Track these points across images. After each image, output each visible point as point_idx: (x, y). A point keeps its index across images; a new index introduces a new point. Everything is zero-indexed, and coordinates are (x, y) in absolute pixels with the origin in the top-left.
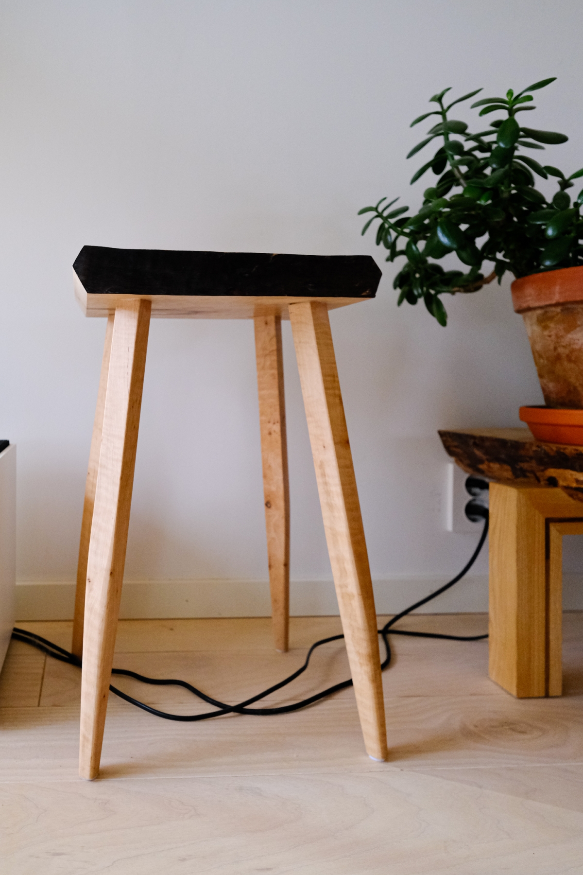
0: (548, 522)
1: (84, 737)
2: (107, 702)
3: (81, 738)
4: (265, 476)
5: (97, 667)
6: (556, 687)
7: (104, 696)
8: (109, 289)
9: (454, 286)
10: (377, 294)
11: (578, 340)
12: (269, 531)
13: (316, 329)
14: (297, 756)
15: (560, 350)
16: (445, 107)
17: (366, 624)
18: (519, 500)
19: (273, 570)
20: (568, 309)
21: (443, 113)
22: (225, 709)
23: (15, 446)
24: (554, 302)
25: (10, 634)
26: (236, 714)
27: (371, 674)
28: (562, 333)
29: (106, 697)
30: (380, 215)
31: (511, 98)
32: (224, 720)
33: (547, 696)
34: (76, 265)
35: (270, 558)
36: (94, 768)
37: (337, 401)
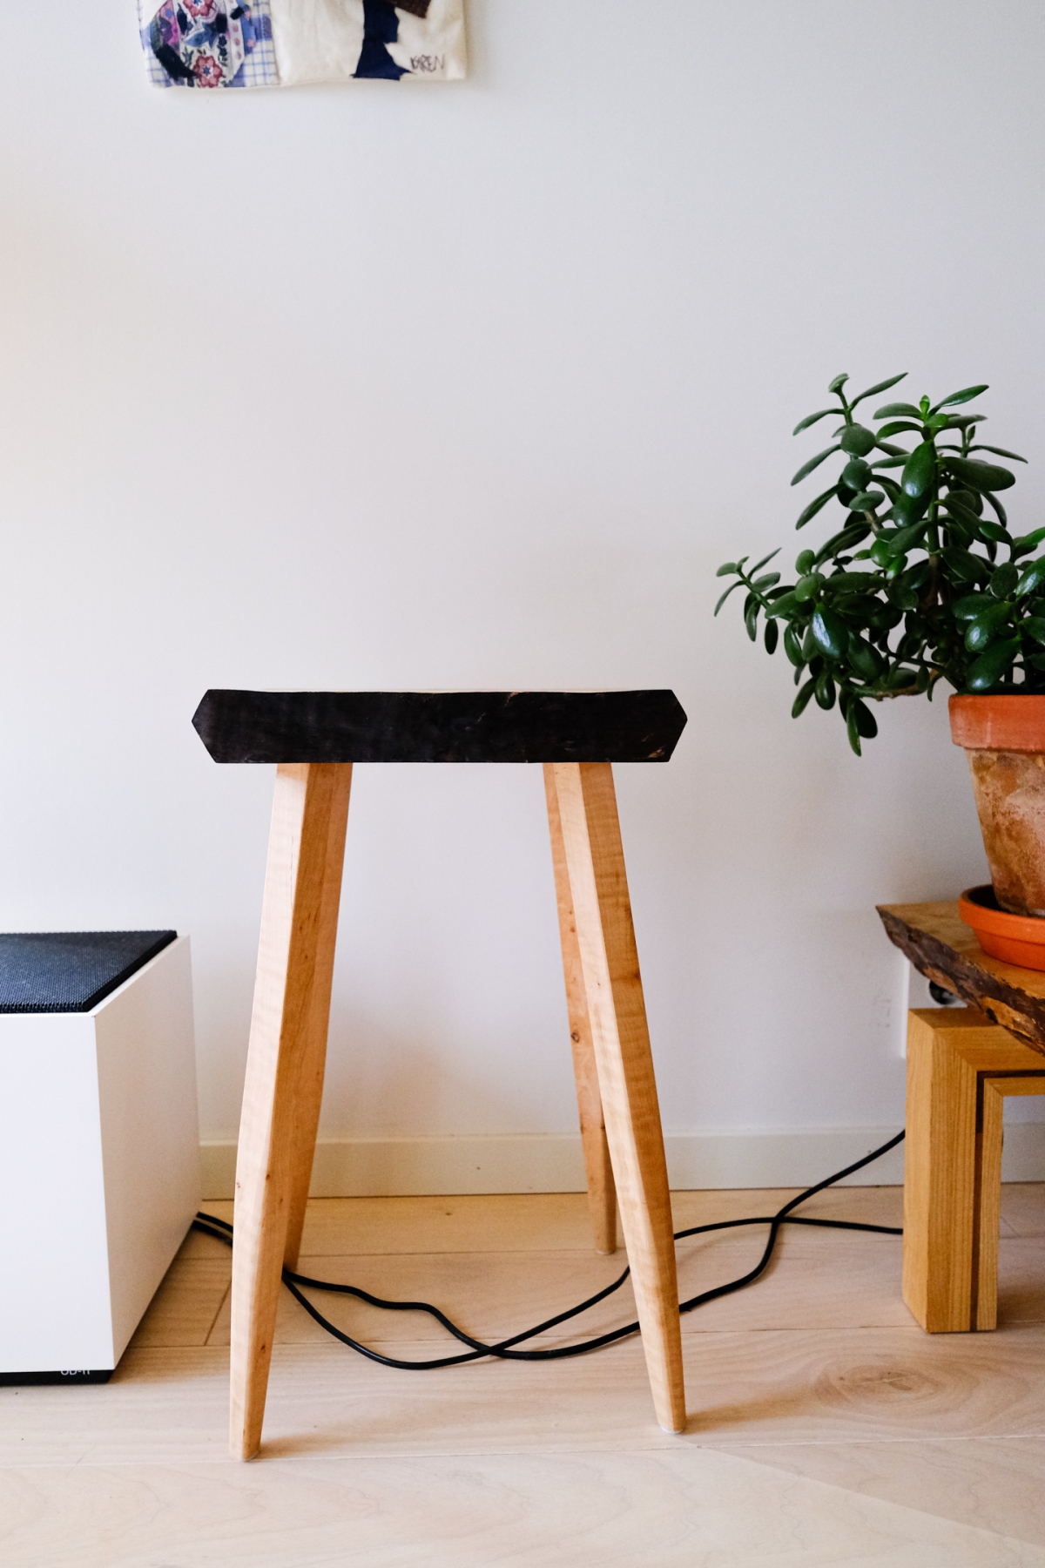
0: (981, 1077)
1: (235, 1404)
2: (270, 1354)
3: (231, 1405)
4: (569, 995)
5: (249, 1308)
6: (987, 1317)
7: (263, 1347)
8: (249, 756)
9: (880, 689)
10: (674, 756)
11: (1019, 807)
12: (578, 1077)
13: (587, 804)
14: (556, 1425)
15: (999, 818)
16: (849, 402)
17: (653, 1245)
18: (936, 1047)
19: (586, 1134)
20: (1005, 757)
21: (846, 412)
22: (481, 1350)
23: (188, 938)
24: (985, 746)
25: (188, 1224)
26: (494, 1357)
27: (659, 1315)
28: (999, 793)
29: (266, 1349)
30: (745, 581)
31: (927, 410)
32: (473, 1367)
33: (973, 1329)
34: (196, 720)
35: (581, 1117)
36: (249, 1445)
37: (622, 913)
